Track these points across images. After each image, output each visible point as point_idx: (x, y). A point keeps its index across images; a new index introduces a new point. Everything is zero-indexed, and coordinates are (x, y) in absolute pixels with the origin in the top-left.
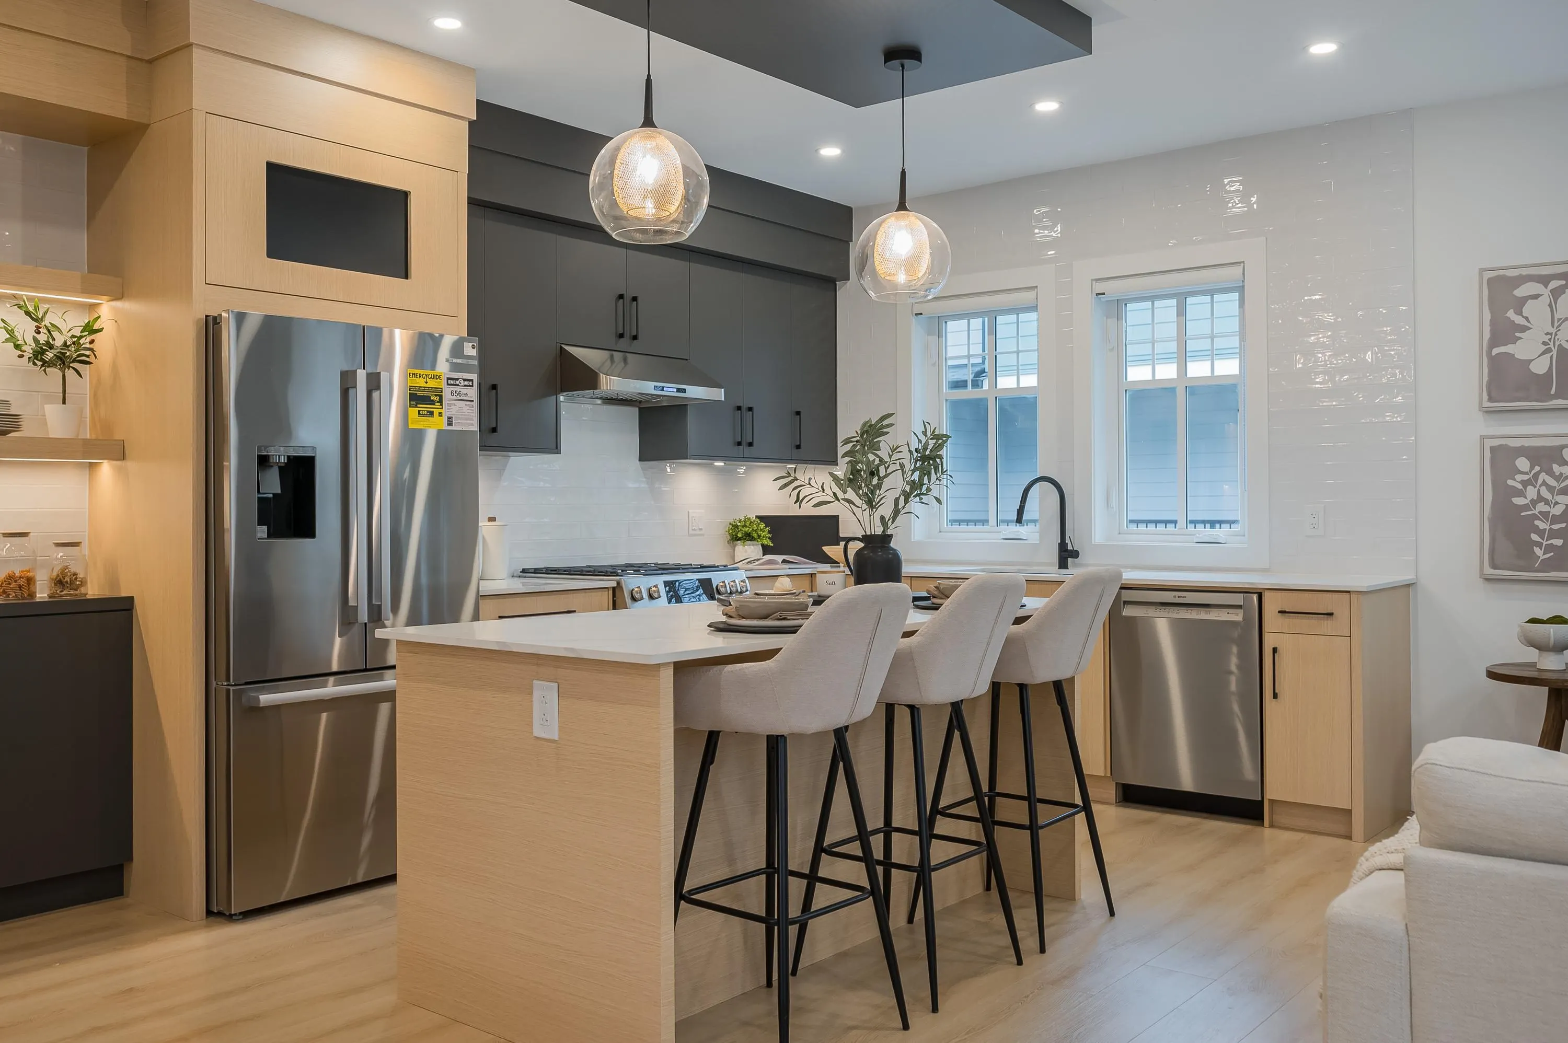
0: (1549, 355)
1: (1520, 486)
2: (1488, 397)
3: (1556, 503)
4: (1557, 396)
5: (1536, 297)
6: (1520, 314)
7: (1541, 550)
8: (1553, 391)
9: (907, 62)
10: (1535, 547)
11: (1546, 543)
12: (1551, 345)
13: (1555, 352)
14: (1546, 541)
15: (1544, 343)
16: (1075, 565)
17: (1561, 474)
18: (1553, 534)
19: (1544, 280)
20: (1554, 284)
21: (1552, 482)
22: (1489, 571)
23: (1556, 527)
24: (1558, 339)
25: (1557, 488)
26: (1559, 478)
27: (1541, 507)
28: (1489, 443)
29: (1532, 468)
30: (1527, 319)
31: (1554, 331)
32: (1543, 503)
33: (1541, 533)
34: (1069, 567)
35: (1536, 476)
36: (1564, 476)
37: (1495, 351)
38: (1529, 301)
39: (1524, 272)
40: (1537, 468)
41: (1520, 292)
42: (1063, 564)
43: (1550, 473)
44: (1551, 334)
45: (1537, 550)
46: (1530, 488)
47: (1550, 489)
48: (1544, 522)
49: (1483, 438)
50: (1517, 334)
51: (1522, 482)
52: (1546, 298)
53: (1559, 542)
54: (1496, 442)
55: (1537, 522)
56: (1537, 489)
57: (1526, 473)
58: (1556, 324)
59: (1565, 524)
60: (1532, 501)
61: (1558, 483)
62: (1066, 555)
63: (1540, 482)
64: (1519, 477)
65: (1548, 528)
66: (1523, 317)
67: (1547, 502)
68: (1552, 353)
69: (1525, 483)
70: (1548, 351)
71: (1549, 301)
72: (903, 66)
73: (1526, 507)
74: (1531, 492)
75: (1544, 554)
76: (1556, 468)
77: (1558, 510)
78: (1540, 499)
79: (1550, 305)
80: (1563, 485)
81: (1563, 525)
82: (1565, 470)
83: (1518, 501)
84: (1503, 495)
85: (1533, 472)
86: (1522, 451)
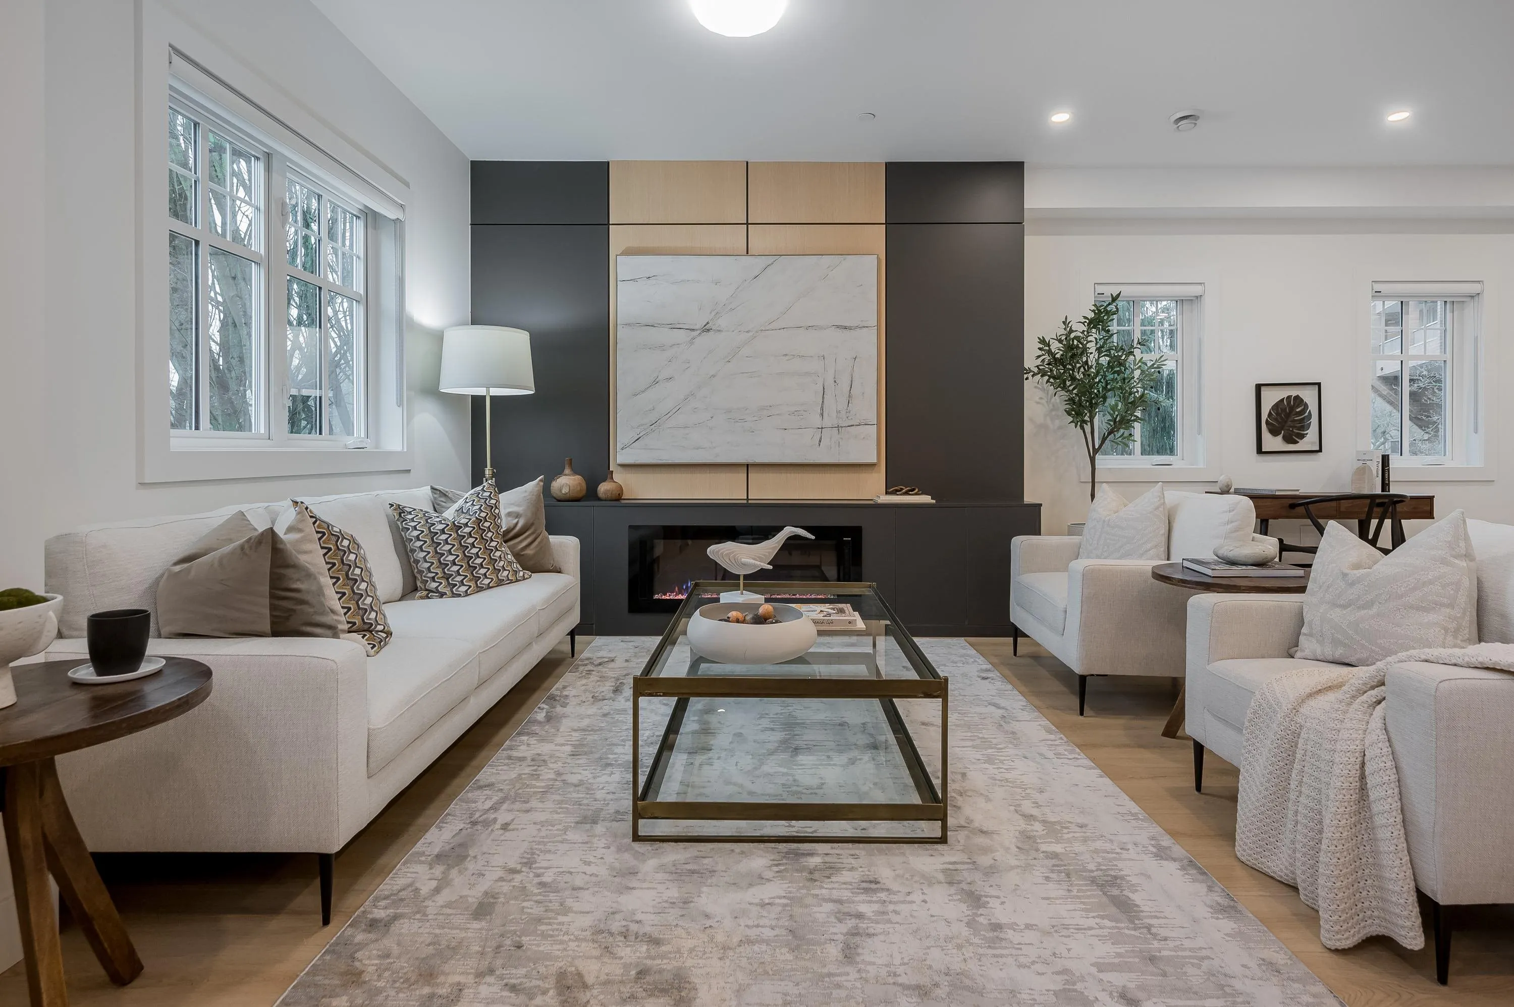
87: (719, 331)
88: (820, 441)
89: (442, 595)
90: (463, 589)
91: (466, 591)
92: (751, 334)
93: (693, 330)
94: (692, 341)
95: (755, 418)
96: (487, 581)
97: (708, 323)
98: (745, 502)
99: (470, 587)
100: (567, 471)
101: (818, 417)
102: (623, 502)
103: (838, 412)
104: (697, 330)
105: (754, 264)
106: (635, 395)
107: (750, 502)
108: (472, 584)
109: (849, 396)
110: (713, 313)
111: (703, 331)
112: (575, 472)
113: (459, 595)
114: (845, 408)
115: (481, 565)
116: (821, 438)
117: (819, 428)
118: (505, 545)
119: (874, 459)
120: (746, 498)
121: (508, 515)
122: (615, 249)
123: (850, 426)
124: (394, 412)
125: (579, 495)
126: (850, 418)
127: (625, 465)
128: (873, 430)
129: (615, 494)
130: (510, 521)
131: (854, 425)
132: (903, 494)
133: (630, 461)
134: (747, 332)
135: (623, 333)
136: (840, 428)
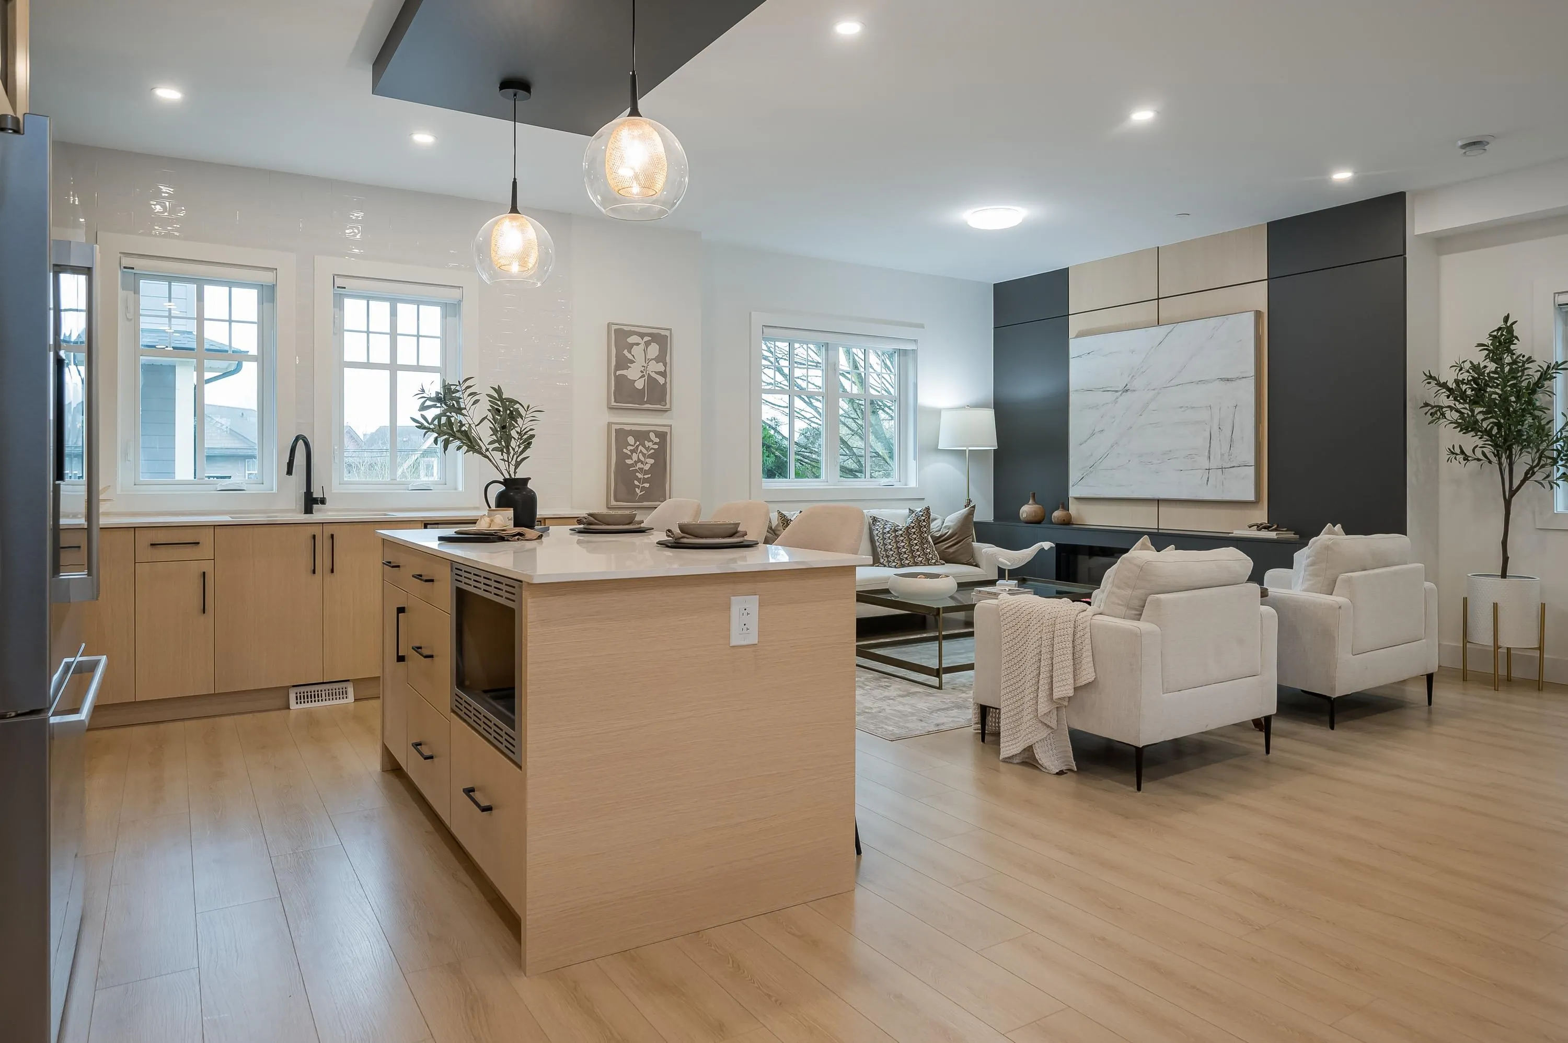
0: (644, 378)
1: (629, 453)
2: (614, 400)
3: (647, 463)
4: (646, 403)
5: (638, 344)
6: (630, 353)
7: (640, 490)
8: (645, 400)
9: (521, 93)
11: (643, 485)
12: (645, 373)
13: (646, 377)
15: (641, 371)
16: (319, 510)
18: (645, 481)
19: (642, 335)
20: (647, 339)
21: (644, 451)
22: (613, 503)
23: (646, 477)
24: (648, 370)
25: (647, 455)
26: (648, 449)
27: (639, 465)
28: (614, 427)
29: (635, 443)
30: (633, 356)
31: (646, 365)
32: (640, 463)
33: (639, 480)
34: (314, 512)
35: (638, 446)
36: (650, 448)
37: (618, 373)
38: (635, 346)
39: (633, 329)
40: (638, 443)
41: (633, 339)
42: (308, 510)
43: (644, 446)
44: (645, 367)
45: (637, 489)
46: (634, 454)
47: (644, 455)
48: (640, 474)
49: (610, 424)
50: (629, 365)
51: (630, 451)
52: (642, 346)
53: (647, 485)
54: (618, 427)
55: (637, 474)
56: (638, 455)
57: (632, 446)
58: (647, 362)
60: (635, 461)
61: (647, 451)
62: (311, 502)
63: (639, 451)
64: (630, 448)
65: (642, 477)
66: (632, 354)
67: (642, 463)
69: (632, 451)
70: (643, 376)
71: (644, 348)
72: (515, 95)
73: (632, 465)
74: (635, 457)
75: (641, 492)
76: (647, 444)
77: (647, 467)
78: (639, 461)
79: (644, 350)
80: (650, 453)
81: (650, 475)
82: (650, 444)
83: (629, 462)
84: (622, 457)
85: (636, 445)
86: (631, 433)
87: (1134, 390)
88: (1208, 481)
89: (885, 566)
90: (894, 564)
91: (895, 566)
92: (1156, 391)
93: (1117, 391)
94: (1116, 401)
95: (1159, 462)
96: (907, 562)
97: (1127, 385)
98: (1156, 531)
99: (898, 563)
100: (1031, 502)
101: (1206, 460)
102: (1074, 526)
103: (1222, 455)
104: (1120, 391)
105: (1163, 330)
106: (1081, 445)
107: (1160, 531)
109: (1231, 441)
110: (1131, 376)
111: (1124, 392)
112: (1036, 502)
113: (891, 567)
114: (1228, 451)
115: (905, 553)
116: (1208, 478)
117: (1207, 469)
118: (934, 545)
119: (1251, 497)
120: (1157, 528)
121: (945, 527)
122: (1072, 333)
123: (1231, 467)
124: (912, 464)
125: (1036, 519)
126: (1231, 460)
127: (1077, 498)
128: (1251, 471)
129: (1064, 520)
130: (944, 531)
131: (1234, 467)
132: (1260, 530)
133: (1078, 496)
134: (1154, 390)
135: (1073, 398)
136: (1224, 469)
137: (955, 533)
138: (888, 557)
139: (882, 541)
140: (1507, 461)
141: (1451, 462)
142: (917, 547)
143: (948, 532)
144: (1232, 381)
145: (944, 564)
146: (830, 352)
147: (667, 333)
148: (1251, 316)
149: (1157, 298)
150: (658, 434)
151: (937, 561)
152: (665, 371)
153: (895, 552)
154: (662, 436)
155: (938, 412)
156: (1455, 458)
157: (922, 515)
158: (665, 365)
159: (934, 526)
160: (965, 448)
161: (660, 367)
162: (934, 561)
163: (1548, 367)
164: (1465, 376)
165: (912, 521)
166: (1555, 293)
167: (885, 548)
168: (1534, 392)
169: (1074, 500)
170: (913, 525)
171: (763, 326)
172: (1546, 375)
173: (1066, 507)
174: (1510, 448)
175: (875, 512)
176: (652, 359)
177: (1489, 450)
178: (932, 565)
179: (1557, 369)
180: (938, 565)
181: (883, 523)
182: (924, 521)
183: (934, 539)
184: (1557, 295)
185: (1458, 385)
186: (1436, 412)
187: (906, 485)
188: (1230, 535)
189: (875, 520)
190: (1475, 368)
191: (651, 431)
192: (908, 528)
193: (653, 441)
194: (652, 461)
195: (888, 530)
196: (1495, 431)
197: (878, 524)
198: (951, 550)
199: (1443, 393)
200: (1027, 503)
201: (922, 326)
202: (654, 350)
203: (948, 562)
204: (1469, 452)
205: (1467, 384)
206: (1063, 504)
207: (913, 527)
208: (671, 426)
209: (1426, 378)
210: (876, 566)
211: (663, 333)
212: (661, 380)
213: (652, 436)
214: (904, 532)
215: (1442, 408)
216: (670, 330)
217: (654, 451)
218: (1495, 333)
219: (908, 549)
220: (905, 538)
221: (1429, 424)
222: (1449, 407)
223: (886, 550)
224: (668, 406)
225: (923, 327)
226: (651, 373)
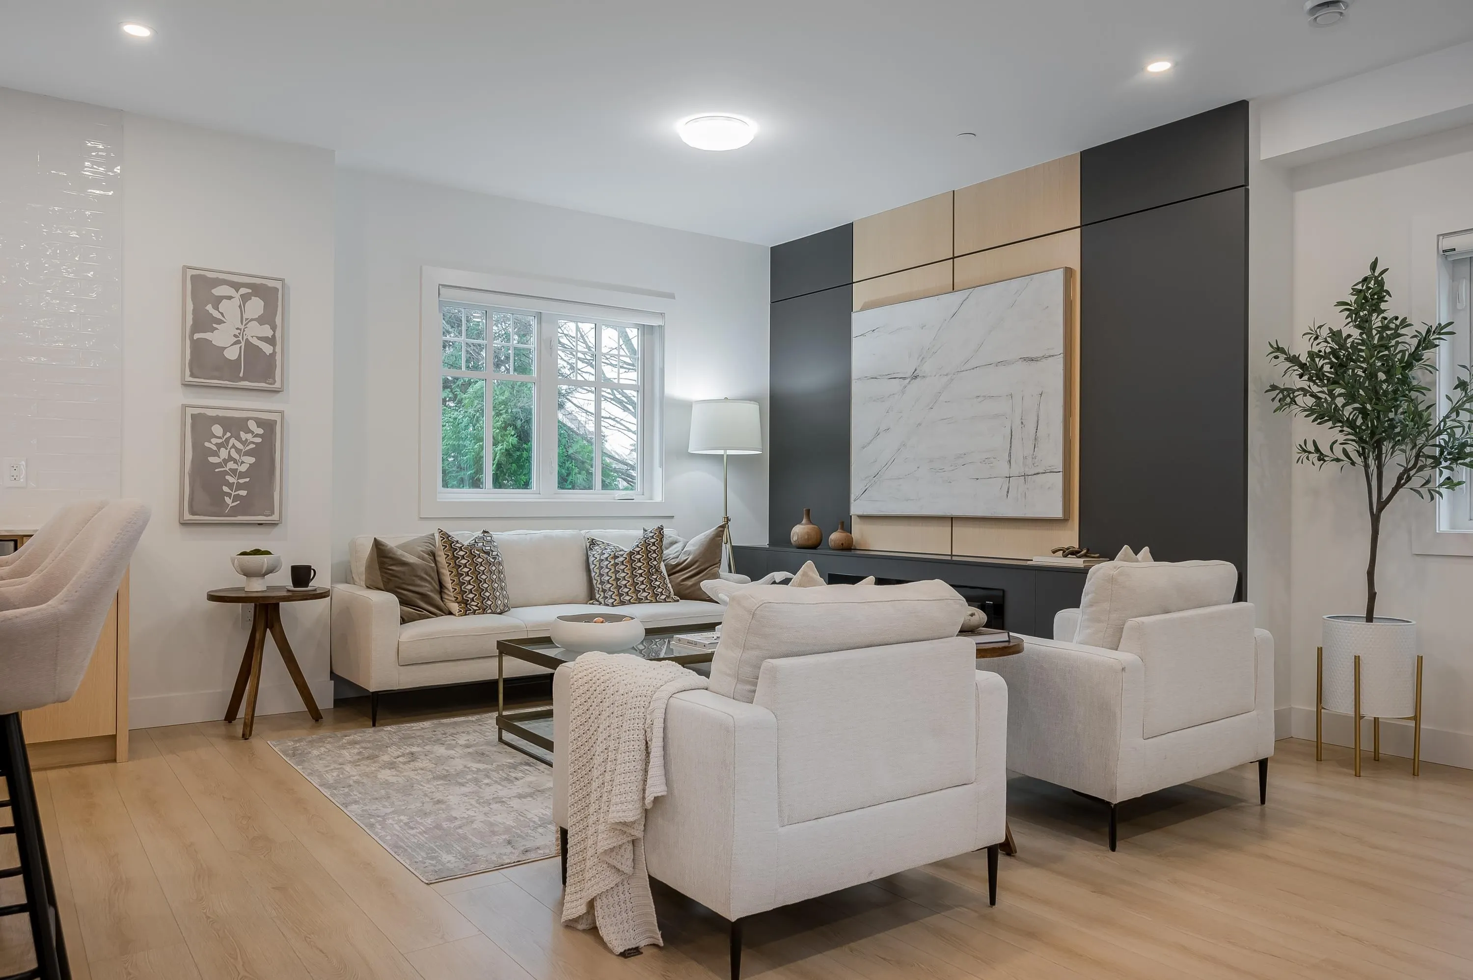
0: (238, 346)
1: (215, 448)
2: (189, 373)
3: (243, 462)
4: (243, 379)
5: (230, 298)
6: (217, 309)
7: (230, 499)
8: (241, 375)
10: (225, 497)
11: (235, 493)
12: (240, 338)
13: (243, 344)
14: (235, 492)
15: (235, 336)
17: (246, 440)
18: (240, 487)
19: (236, 286)
20: (243, 291)
21: (239, 445)
22: (188, 517)
23: (241, 481)
24: (246, 335)
25: (243, 451)
26: (245, 443)
27: (231, 465)
28: (190, 411)
29: (224, 434)
30: (222, 314)
31: (242, 327)
32: (233, 462)
33: (230, 486)
35: (227, 440)
36: (249, 441)
37: (197, 336)
38: (224, 301)
39: (221, 277)
40: (228, 434)
41: (219, 291)
43: (239, 439)
44: (240, 330)
45: (227, 499)
46: (222, 449)
47: (238, 451)
48: (233, 477)
49: (184, 407)
50: (215, 325)
51: (216, 445)
52: (237, 301)
53: (243, 493)
54: (195, 411)
55: (228, 477)
56: (228, 450)
57: (220, 438)
58: (244, 323)
59: (249, 479)
60: (224, 460)
61: (244, 446)
63: (230, 445)
64: (214, 441)
65: (236, 482)
66: (219, 312)
67: (235, 461)
68: (241, 344)
69: (219, 446)
71: (239, 304)
73: (219, 465)
74: (224, 454)
75: (232, 502)
76: (243, 436)
77: (243, 468)
78: (231, 458)
79: (240, 307)
80: (248, 448)
81: (247, 480)
82: (249, 436)
83: (213, 460)
84: (201, 454)
85: (225, 437)
86: (217, 420)
87: (925, 376)
88: (1008, 492)
89: (600, 603)
90: (611, 601)
91: (613, 603)
92: (949, 377)
93: (904, 378)
94: (904, 390)
95: (952, 468)
96: (628, 598)
97: (916, 370)
98: (951, 558)
100: (804, 521)
101: (1007, 465)
102: (858, 552)
103: (1025, 458)
104: (909, 377)
105: (957, 297)
106: (864, 447)
107: (954, 558)
108: (617, 598)
109: (1035, 439)
110: (921, 358)
111: (913, 378)
112: (810, 522)
113: (608, 605)
114: (1032, 453)
115: (625, 586)
116: (1009, 489)
117: (1007, 477)
118: (669, 576)
119: (1059, 514)
120: (950, 554)
121: (685, 553)
122: (857, 304)
123: (1034, 474)
124: (658, 472)
125: (810, 543)
126: (1035, 465)
127: (861, 517)
128: (1059, 479)
129: (842, 544)
130: (682, 558)
131: (1038, 474)
132: (1065, 556)
133: (860, 513)
134: (947, 375)
135: (856, 388)
136: (1026, 477)
137: (696, 559)
138: (604, 591)
139: (598, 571)
140: (1375, 463)
141: (1302, 463)
142: (641, 579)
143: (687, 559)
144: (1037, 361)
145: (678, 601)
146: (543, 324)
147: (278, 285)
148: (1059, 275)
149: (952, 256)
150: (260, 423)
151: (668, 597)
152: (274, 336)
153: (613, 585)
154: (268, 427)
155: (686, 406)
156: (1308, 458)
157: (652, 537)
158: (274, 329)
159: (670, 553)
160: (721, 452)
161: (267, 331)
162: (663, 597)
163: (1429, 331)
164: (1324, 348)
165: (638, 545)
166: (1438, 236)
167: (601, 580)
168: (1409, 366)
169: (858, 519)
170: (638, 549)
171: (439, 284)
172: (1426, 342)
173: (846, 527)
174: (1378, 445)
175: (596, 533)
176: (252, 320)
177: (1352, 448)
178: (661, 602)
179: (1439, 334)
180: (670, 602)
181: (602, 547)
182: (654, 544)
183: (670, 568)
184: (1441, 237)
185: (1313, 360)
186: (1284, 398)
187: (651, 500)
188: (1029, 563)
189: (593, 543)
190: (1335, 335)
191: (248, 419)
192: (631, 554)
193: (252, 432)
194: (252, 460)
195: (606, 556)
196: (1359, 422)
197: (596, 548)
198: (689, 583)
199: (1294, 370)
200: (799, 522)
201: (672, 296)
202: (256, 306)
203: (684, 597)
204: (1325, 450)
205: (1324, 358)
206: (842, 523)
207: (638, 553)
208: (282, 413)
209: (1271, 350)
210: (590, 604)
211: (271, 284)
212: (267, 349)
213: (252, 425)
214: (626, 558)
215: (1294, 391)
216: (282, 280)
217: (254, 446)
218: (1359, 287)
219: (629, 581)
220: (627, 566)
221: (1275, 412)
222: (1302, 389)
223: (602, 583)
224: (278, 385)
225: (674, 298)
226: (251, 340)
